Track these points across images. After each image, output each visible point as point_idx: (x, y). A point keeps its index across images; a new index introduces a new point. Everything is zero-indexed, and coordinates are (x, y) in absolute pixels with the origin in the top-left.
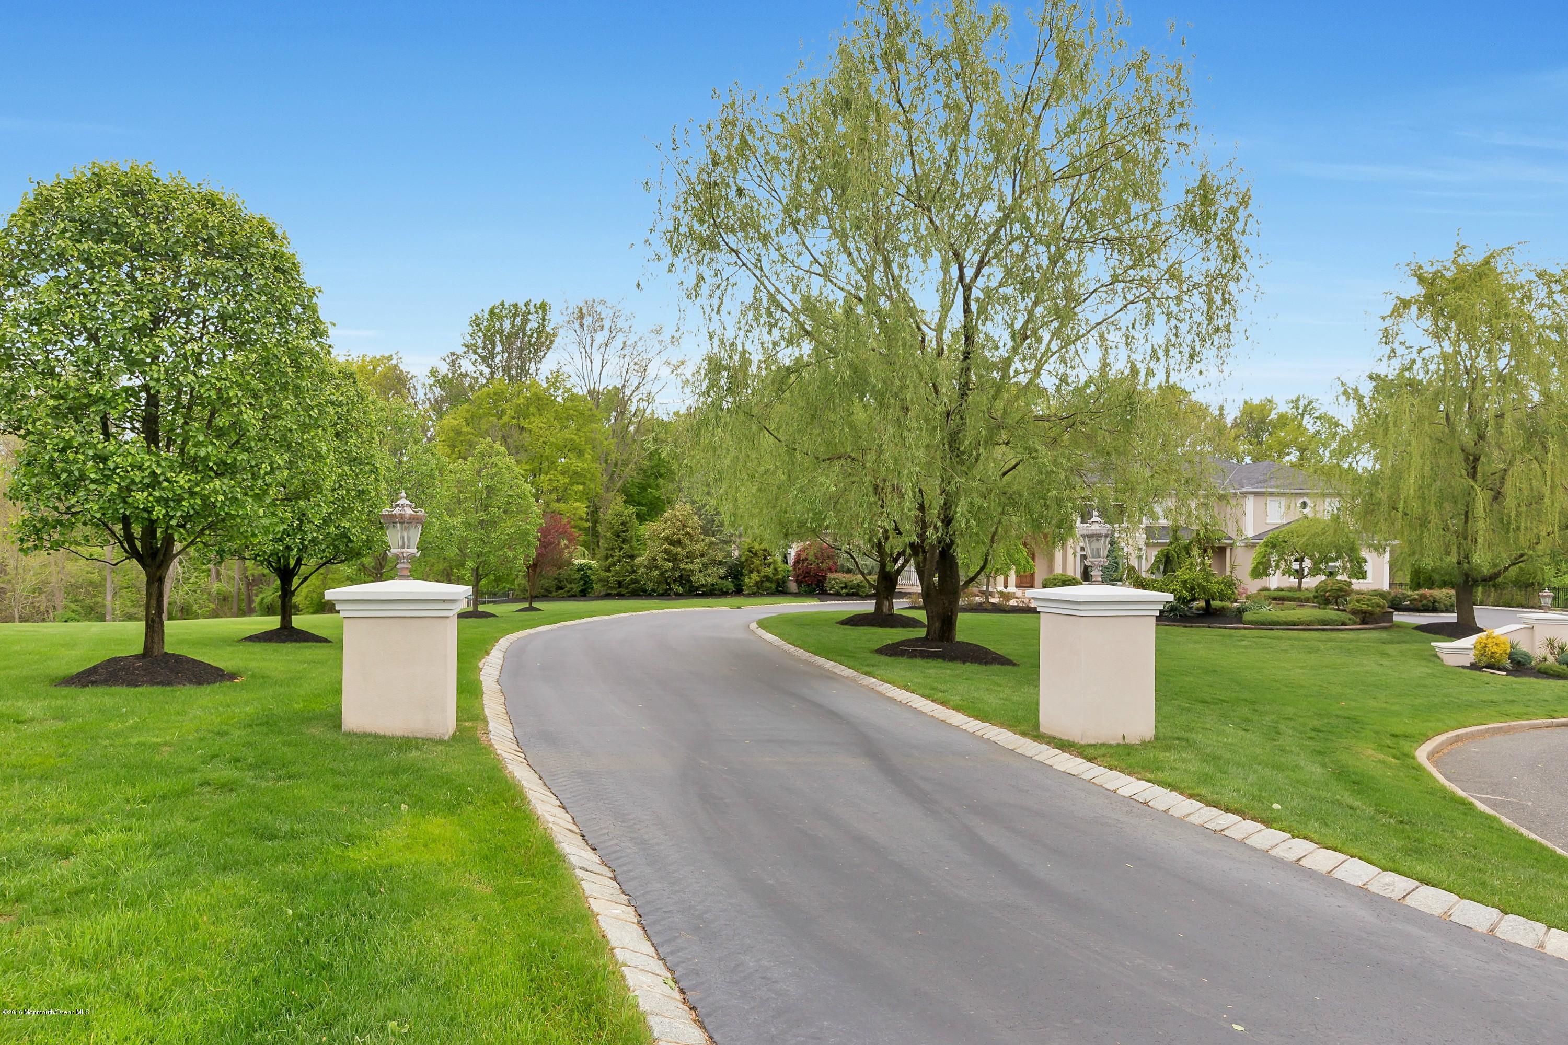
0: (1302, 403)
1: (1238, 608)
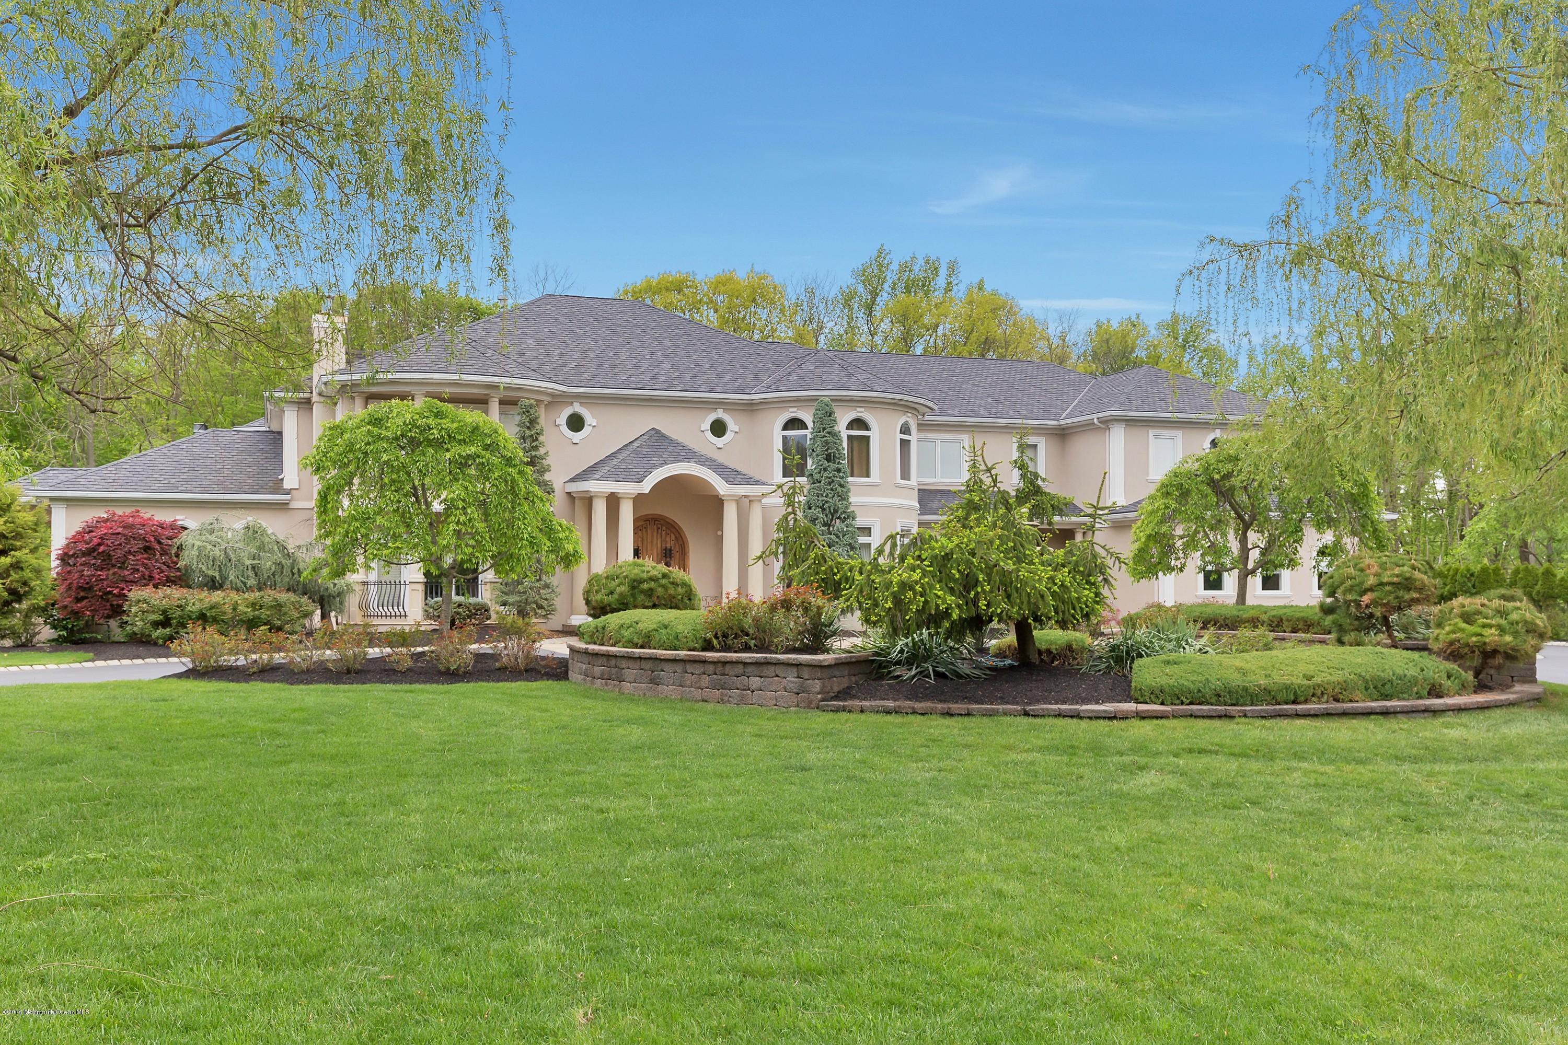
0: (1182, 328)
1: (1114, 648)
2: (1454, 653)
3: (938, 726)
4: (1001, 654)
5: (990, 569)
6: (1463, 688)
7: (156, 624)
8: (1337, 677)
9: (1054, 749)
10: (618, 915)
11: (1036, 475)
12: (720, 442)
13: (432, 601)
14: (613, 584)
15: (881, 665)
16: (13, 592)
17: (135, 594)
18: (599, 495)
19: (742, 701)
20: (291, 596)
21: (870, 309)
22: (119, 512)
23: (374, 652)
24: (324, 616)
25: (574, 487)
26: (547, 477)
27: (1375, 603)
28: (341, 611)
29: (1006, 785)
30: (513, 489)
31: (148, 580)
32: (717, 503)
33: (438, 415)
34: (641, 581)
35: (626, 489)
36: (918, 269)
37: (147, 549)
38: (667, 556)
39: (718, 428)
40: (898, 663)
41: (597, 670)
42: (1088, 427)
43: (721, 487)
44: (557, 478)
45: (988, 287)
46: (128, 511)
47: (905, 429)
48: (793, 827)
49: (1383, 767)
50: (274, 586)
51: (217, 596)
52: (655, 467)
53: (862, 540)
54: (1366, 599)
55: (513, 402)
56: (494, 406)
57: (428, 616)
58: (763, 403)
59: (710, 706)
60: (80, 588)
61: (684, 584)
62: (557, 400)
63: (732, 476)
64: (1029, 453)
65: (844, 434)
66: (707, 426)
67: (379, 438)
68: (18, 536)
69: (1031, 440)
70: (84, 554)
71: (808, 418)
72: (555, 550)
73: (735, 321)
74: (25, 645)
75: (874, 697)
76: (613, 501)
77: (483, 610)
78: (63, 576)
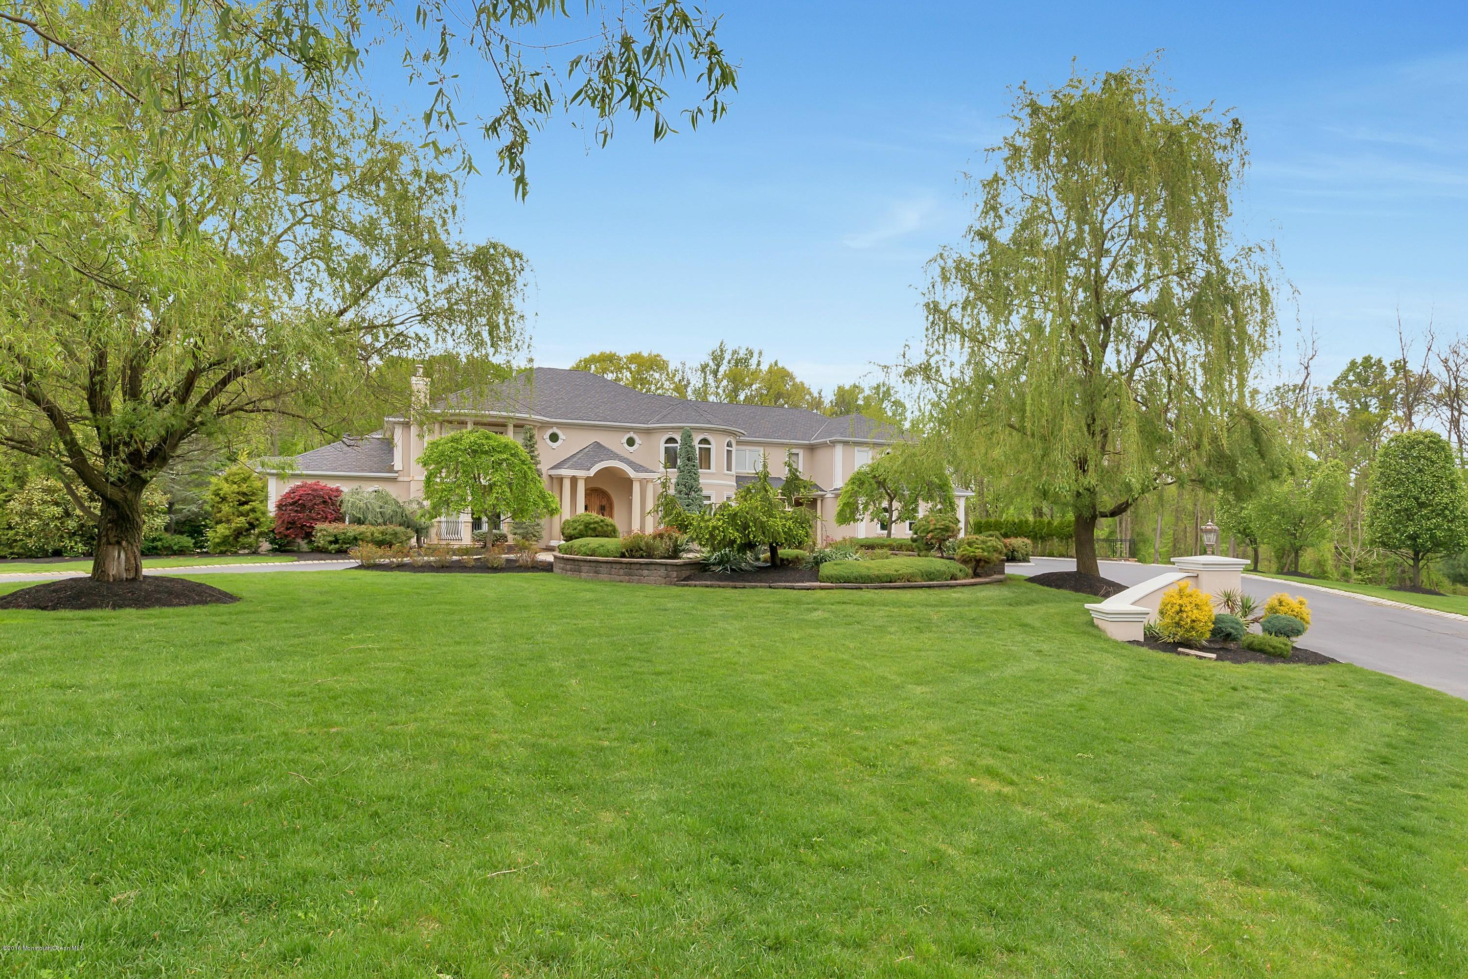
1: (815, 558)
2: (965, 561)
3: (729, 593)
4: (765, 561)
5: (755, 521)
6: (967, 576)
7: (331, 542)
8: (910, 571)
9: (780, 602)
10: (587, 657)
11: (796, 470)
12: (631, 449)
13: (476, 532)
14: (576, 525)
15: (707, 565)
16: (251, 524)
17: (319, 526)
18: (566, 477)
19: (639, 582)
20: (402, 529)
21: (715, 373)
22: (309, 482)
23: (455, 558)
24: (418, 540)
25: (553, 472)
26: (539, 467)
27: (932, 538)
28: (426, 537)
29: (754, 616)
30: (525, 476)
31: (325, 519)
32: (629, 482)
33: (488, 438)
34: (590, 524)
35: (581, 474)
36: (742, 354)
37: (325, 502)
38: (602, 510)
39: (631, 442)
40: (714, 564)
41: (568, 567)
42: (824, 445)
43: (632, 474)
44: (544, 467)
45: (780, 365)
46: (313, 481)
47: (729, 445)
48: (659, 631)
49: (919, 608)
50: (391, 523)
51: (363, 528)
52: (596, 462)
53: (705, 502)
54: (930, 535)
55: (522, 426)
56: (511, 428)
57: (474, 540)
58: (654, 429)
59: (624, 584)
60: (289, 523)
61: (612, 525)
62: (544, 426)
63: (637, 468)
64: (794, 458)
65: (697, 446)
66: (624, 440)
67: (457, 449)
68: (253, 494)
69: (794, 451)
70: (291, 505)
71: (678, 439)
72: (546, 507)
73: (642, 379)
74: (255, 553)
75: (701, 580)
76: (574, 480)
77: (504, 537)
78: (278, 516)
